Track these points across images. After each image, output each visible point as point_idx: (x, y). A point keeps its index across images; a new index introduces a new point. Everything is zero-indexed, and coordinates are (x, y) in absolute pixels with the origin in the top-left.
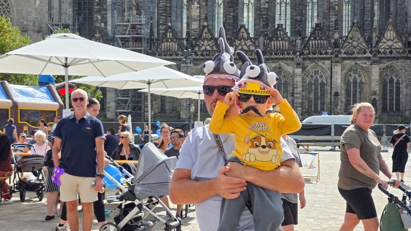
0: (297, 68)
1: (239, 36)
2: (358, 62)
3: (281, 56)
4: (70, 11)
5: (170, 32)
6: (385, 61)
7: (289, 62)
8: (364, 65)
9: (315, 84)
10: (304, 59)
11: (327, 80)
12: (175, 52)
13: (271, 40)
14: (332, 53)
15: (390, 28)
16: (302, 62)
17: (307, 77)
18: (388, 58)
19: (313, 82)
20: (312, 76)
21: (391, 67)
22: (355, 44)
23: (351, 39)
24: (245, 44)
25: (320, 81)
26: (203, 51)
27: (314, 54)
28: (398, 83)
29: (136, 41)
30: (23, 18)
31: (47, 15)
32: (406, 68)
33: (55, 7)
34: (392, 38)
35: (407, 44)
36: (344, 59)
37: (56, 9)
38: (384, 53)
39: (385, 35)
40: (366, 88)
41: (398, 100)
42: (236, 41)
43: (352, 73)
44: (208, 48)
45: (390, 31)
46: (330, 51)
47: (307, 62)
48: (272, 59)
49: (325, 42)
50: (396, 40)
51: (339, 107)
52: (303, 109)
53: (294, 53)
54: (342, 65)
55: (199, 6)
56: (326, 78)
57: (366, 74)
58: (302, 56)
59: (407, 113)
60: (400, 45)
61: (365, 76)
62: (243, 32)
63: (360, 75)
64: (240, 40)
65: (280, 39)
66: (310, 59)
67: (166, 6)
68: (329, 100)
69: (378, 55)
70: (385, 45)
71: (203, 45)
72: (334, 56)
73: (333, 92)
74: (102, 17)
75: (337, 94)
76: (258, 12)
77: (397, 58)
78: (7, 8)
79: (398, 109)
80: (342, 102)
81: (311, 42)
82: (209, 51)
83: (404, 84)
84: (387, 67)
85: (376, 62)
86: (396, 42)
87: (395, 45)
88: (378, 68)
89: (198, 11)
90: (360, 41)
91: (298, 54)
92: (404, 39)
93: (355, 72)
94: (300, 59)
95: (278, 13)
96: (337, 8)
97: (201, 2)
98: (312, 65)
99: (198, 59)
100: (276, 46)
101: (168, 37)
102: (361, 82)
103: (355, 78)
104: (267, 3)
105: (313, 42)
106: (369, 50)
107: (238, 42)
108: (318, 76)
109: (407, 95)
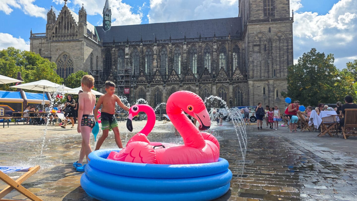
0: (196, 87)
1: (172, 74)
2: (224, 84)
3: (190, 82)
4: (102, 65)
5: (142, 73)
6: (235, 84)
7: (193, 85)
8: (226, 86)
9: (205, 94)
10: (200, 83)
11: (210, 93)
12: (144, 81)
13: (186, 75)
14: (212, 81)
17: (202, 91)
18: (237, 82)
19: (204, 93)
20: (204, 91)
21: (238, 86)
22: (222, 76)
23: (220, 74)
24: (175, 77)
25: (207, 93)
26: (156, 81)
27: (204, 81)
28: (242, 93)
29: (127, 77)
30: (78, 68)
31: (89, 67)
32: (245, 86)
33: (94, 63)
34: (238, 73)
35: (245, 76)
36: (217, 83)
37: (95, 64)
38: (235, 80)
39: (236, 72)
40: (227, 95)
41: (242, 101)
42: (171, 76)
43: (221, 89)
44: (159, 79)
45: (238, 70)
46: (211, 80)
47: (201, 85)
48: (186, 84)
49: (209, 75)
50: (240, 74)
54: (216, 86)
56: (210, 91)
57: (227, 89)
60: (242, 76)
61: (227, 90)
62: (173, 72)
63: (225, 90)
64: (172, 75)
66: (202, 83)
67: (143, 62)
69: (232, 81)
70: (236, 76)
71: (156, 78)
74: (116, 67)
76: (182, 64)
77: (241, 82)
78: (72, 64)
79: (242, 105)
81: (203, 76)
82: (159, 80)
83: (244, 94)
84: (237, 86)
85: (231, 84)
86: (240, 75)
87: (240, 76)
88: (232, 87)
89: (156, 63)
90: (224, 75)
91: (197, 81)
92: (244, 74)
93: (223, 89)
94: (198, 84)
95: (193, 63)
96: (216, 61)
97: (158, 60)
98: (203, 86)
99: (154, 84)
100: (188, 78)
101: (141, 75)
102: (225, 93)
103: (222, 91)
104: (186, 59)
105: (204, 76)
106: (228, 79)
107: (171, 77)
108: (206, 91)
109: (246, 98)
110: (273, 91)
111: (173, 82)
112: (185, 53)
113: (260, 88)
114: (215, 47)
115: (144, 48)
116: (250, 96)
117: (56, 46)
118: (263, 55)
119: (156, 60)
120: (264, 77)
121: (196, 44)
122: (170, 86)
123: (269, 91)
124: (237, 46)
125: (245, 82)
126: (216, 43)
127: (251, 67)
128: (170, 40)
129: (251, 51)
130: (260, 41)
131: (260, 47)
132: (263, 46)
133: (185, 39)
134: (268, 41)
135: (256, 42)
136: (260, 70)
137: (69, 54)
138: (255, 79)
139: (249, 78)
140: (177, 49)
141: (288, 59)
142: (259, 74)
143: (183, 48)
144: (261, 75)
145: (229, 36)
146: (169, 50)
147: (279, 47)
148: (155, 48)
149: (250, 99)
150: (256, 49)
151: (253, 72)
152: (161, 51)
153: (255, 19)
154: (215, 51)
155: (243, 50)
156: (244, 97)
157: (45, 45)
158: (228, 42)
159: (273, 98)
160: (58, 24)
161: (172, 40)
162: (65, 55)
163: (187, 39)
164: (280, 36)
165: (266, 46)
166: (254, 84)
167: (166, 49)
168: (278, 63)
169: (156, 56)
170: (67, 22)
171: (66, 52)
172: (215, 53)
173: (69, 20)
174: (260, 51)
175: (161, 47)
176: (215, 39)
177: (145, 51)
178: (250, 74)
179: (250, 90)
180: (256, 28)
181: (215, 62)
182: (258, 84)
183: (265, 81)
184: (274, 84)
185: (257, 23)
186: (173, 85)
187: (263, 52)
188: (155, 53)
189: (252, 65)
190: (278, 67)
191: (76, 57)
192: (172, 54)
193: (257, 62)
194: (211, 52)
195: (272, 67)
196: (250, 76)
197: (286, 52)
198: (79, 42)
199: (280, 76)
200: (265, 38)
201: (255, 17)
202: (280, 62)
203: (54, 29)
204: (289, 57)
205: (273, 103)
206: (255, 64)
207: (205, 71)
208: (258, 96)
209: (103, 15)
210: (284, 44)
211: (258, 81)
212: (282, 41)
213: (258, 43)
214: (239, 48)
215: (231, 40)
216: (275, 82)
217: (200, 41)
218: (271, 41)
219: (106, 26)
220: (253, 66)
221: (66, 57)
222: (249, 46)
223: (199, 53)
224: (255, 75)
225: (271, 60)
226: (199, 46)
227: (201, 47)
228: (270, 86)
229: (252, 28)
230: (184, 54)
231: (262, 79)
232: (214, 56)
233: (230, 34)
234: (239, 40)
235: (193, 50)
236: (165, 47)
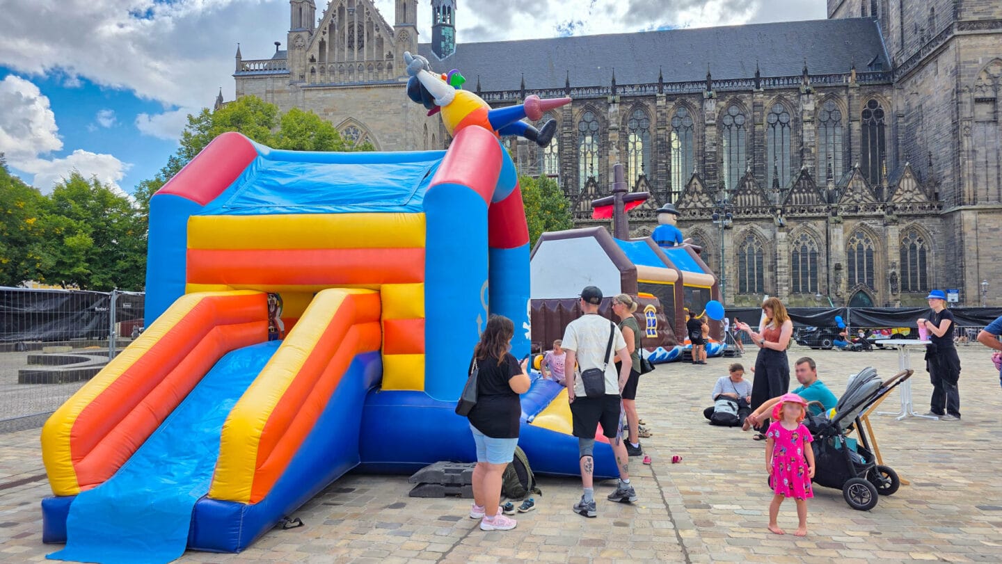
0: (779, 231)
2: (865, 222)
3: (754, 216)
5: (592, 186)
6: (904, 221)
7: (764, 223)
8: (874, 227)
9: (802, 255)
10: (787, 219)
11: (819, 248)
13: (736, 194)
14: (827, 211)
15: (908, 175)
16: (785, 223)
17: (791, 243)
18: (909, 216)
19: (799, 251)
20: (798, 243)
21: (913, 228)
22: (857, 197)
23: (852, 191)
24: (700, 200)
25: (809, 250)
26: (640, 210)
27: (803, 211)
28: (923, 251)
32: (936, 229)
34: (910, 189)
35: (934, 197)
36: (845, 218)
38: (903, 209)
39: (901, 185)
40: (877, 259)
41: (924, 274)
42: (687, 195)
43: (855, 238)
44: (647, 206)
45: (908, 178)
46: (823, 208)
47: (791, 223)
48: (741, 220)
49: (814, 195)
50: (917, 191)
51: (842, 286)
52: (790, 288)
53: (774, 210)
54: (843, 227)
55: (618, 151)
56: (820, 244)
57: (877, 239)
58: (784, 215)
60: (923, 197)
61: (876, 242)
62: (695, 184)
64: (692, 194)
65: (749, 192)
66: (796, 218)
67: (572, 153)
68: (825, 276)
69: (894, 213)
70: (902, 198)
72: (830, 214)
73: (832, 264)
75: (839, 267)
77: (922, 216)
79: (925, 287)
80: (844, 278)
81: (793, 196)
82: (650, 210)
83: (933, 252)
84: (907, 229)
85: (893, 221)
86: (918, 194)
87: (915, 197)
88: (897, 230)
89: (618, 158)
90: (864, 194)
91: (779, 211)
93: (861, 236)
94: (782, 220)
96: (814, 150)
97: (621, 147)
98: (798, 227)
99: (634, 222)
100: (743, 202)
101: (589, 193)
102: (869, 249)
103: (860, 244)
104: (715, 145)
105: (798, 195)
106: (881, 205)
107: (688, 198)
108: (807, 243)
109: (937, 267)
111: (698, 217)
112: (711, 125)
113: (998, 233)
114: (810, 107)
115: (576, 110)
116: (967, 259)
117: (323, 100)
119: (618, 148)
121: (745, 97)
122: (687, 227)
124: (873, 104)
125: (936, 216)
126: (811, 94)
127: (968, 170)
128: (661, 84)
129: (970, 119)
130: (996, 87)
131: (996, 107)
133: (708, 82)
135: (984, 88)
136: (998, 178)
137: (363, 126)
138: (983, 207)
139: (958, 205)
140: (682, 112)
142: (993, 189)
143: (703, 109)
144: (999, 194)
145: (850, 75)
146: (657, 115)
148: (614, 109)
149: (967, 268)
150: (984, 111)
151: (975, 185)
152: (628, 118)
153: (976, 18)
154: (809, 121)
156: (933, 261)
157: (285, 96)
158: (847, 93)
160: (327, 31)
161: (667, 84)
162: (352, 131)
163: (715, 82)
166: (979, 221)
167: (646, 113)
169: (616, 134)
170: (356, 25)
171: (356, 121)
172: (809, 124)
173: (366, 20)
174: (996, 118)
175: (629, 107)
176: (806, 84)
177: (578, 119)
178: (966, 189)
179: (966, 240)
180: (984, 45)
182: (991, 221)
185: (988, 31)
186: (694, 226)
188: (613, 125)
189: (971, 162)
191: (387, 137)
193: (988, 151)
194: (791, 124)
196: (966, 198)
198: (397, 89)
201: (978, 13)
203: (316, 47)
206: (981, 159)
207: (799, 180)
208: (994, 260)
209: (434, 9)
211: (994, 212)
213: (990, 94)
214: (882, 112)
215: (857, 85)
217: (758, 87)
219: (443, 44)
220: (975, 166)
221: (354, 135)
222: (961, 103)
224: (982, 193)
227: (762, 106)
229: (971, 47)
230: (708, 129)
232: (805, 134)
233: (853, 68)
234: (883, 85)
235: (734, 117)
236: (642, 105)
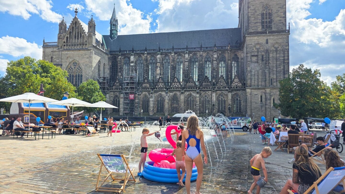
0: (197, 94)
1: (174, 81)
2: (223, 92)
3: (191, 89)
4: (108, 72)
5: (146, 80)
7: (194, 92)
8: (225, 93)
10: (200, 91)
12: (148, 88)
13: (187, 83)
14: (212, 88)
16: (199, 92)
17: (202, 98)
18: (235, 90)
19: (204, 100)
20: (204, 98)
21: (237, 94)
22: (222, 84)
23: (220, 82)
24: (177, 85)
25: (207, 100)
26: (159, 87)
27: (205, 88)
28: (240, 100)
29: (132, 83)
30: (87, 75)
31: (97, 74)
32: (243, 94)
33: (101, 70)
34: (237, 82)
35: (243, 85)
36: (217, 90)
37: (102, 71)
38: (234, 88)
39: (234, 81)
40: (226, 102)
41: (240, 108)
43: (220, 96)
44: (162, 86)
45: (236, 78)
46: (211, 87)
47: (202, 92)
48: (187, 91)
49: (209, 83)
50: (239, 82)
51: (215, 111)
52: (200, 111)
53: (196, 88)
54: (216, 93)
56: (210, 98)
59: (244, 113)
60: (241, 84)
61: (226, 98)
63: (224, 97)
64: (174, 83)
65: (191, 82)
66: (203, 90)
67: (147, 69)
68: (211, 108)
69: (231, 89)
70: (234, 84)
71: (159, 85)
72: (212, 89)
73: (212, 104)
74: (121, 74)
75: (214, 105)
77: (239, 90)
78: (81, 71)
79: (240, 112)
80: (216, 108)
81: (203, 84)
82: (162, 87)
83: (242, 101)
84: (235, 94)
85: (230, 91)
87: (238, 84)
88: (231, 94)
89: (159, 71)
91: (198, 88)
92: (242, 82)
93: (222, 96)
95: (195, 72)
96: (216, 69)
97: (161, 68)
98: (204, 93)
99: (157, 91)
100: (189, 85)
101: (145, 82)
102: (224, 100)
103: (222, 98)
104: (187, 67)
105: (204, 83)
106: (227, 87)
107: (173, 84)
108: (206, 98)
109: (244, 105)
110: (270, 100)
111: (175, 89)
112: (187, 61)
113: (257, 95)
114: (215, 56)
115: (148, 56)
116: (248, 103)
117: (67, 54)
118: (261, 65)
120: (261, 85)
121: (197, 53)
122: (172, 93)
123: (266, 99)
124: (236, 55)
125: (243, 90)
126: (217, 52)
127: (249, 77)
128: (173, 49)
129: (249, 61)
130: (258, 52)
131: (258, 58)
132: (260, 56)
133: (187, 48)
134: (265, 52)
135: (254, 52)
136: (258, 79)
137: (78, 61)
138: (253, 87)
139: (247, 87)
140: (180, 57)
141: (284, 69)
142: (256, 82)
143: (185, 56)
144: (258, 84)
145: (228, 46)
146: (172, 58)
147: (276, 58)
148: (159, 56)
149: (248, 106)
150: (254, 59)
151: (251, 81)
152: (164, 59)
153: (253, 31)
154: (215, 60)
155: (242, 59)
156: (243, 104)
157: (56, 53)
158: (227, 52)
159: (270, 106)
160: (69, 34)
161: (175, 49)
162: (75, 63)
163: (189, 48)
164: (276, 47)
165: (264, 57)
166: (251, 92)
167: (169, 57)
168: (275, 72)
169: (159, 64)
170: (77, 32)
171: (76, 60)
173: (80, 31)
174: (258, 61)
175: (164, 56)
176: (215, 49)
177: (149, 59)
178: (248, 82)
179: (247, 98)
180: (254, 39)
181: (215, 71)
182: (255, 92)
183: (262, 89)
184: (271, 92)
185: (255, 35)
186: (174, 92)
187: (260, 62)
188: (158, 61)
189: (250, 74)
190: (275, 77)
191: (84, 65)
192: (175, 62)
193: (255, 71)
194: (211, 61)
195: (269, 76)
196: (248, 85)
197: (283, 62)
198: (88, 51)
199: (277, 85)
200: (263, 49)
201: (254, 29)
202: (277, 72)
203: (65, 38)
204: (285, 67)
205: (269, 110)
206: (253, 73)
207: (205, 79)
208: (256, 103)
209: (111, 25)
210: (281, 55)
211: (256, 89)
212: (278, 52)
213: (256, 54)
214: (238, 58)
215: (230, 50)
216: (272, 91)
217: (201, 50)
218: (268, 52)
219: (113, 35)
220: (251, 75)
221: (76, 64)
222: (247, 56)
223: (199, 62)
224: (253, 84)
225: (268, 69)
226: (200, 55)
227: (202, 56)
228: (267, 95)
229: (250, 40)
230: (186, 63)
231: (259, 87)
232: (214, 64)
233: (229, 44)
234: (238, 49)
235: (195, 59)
236: (168, 55)
